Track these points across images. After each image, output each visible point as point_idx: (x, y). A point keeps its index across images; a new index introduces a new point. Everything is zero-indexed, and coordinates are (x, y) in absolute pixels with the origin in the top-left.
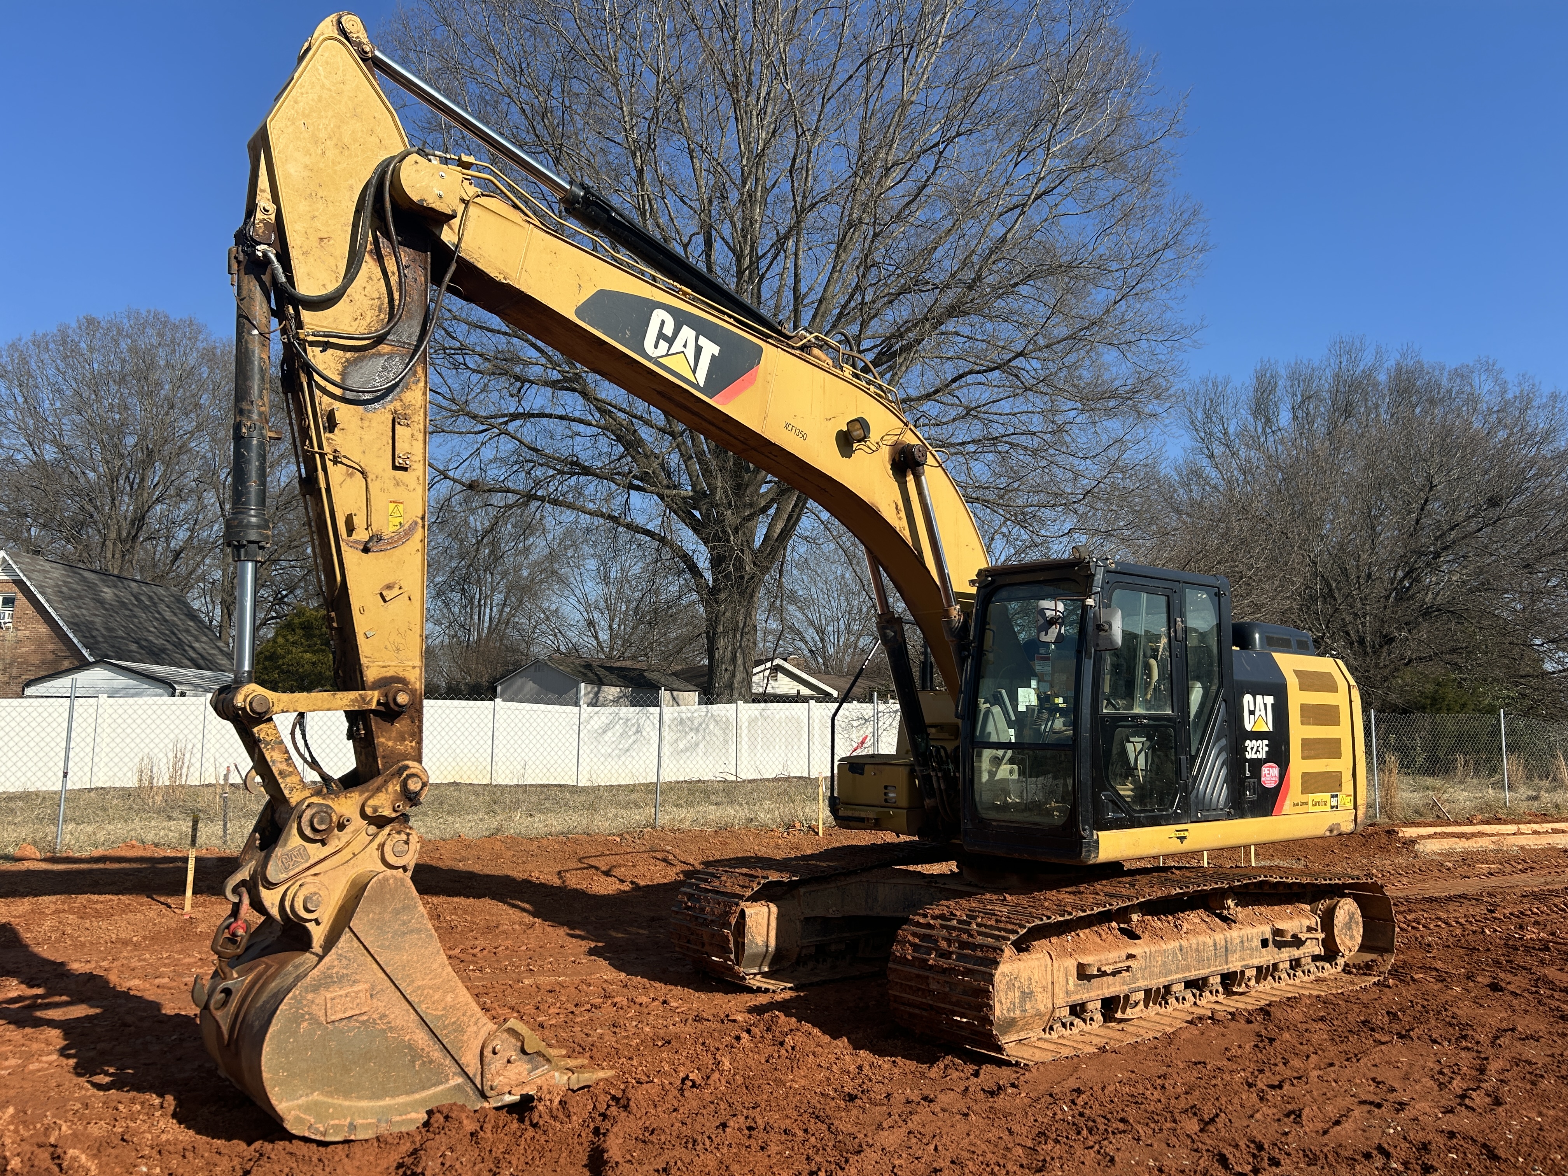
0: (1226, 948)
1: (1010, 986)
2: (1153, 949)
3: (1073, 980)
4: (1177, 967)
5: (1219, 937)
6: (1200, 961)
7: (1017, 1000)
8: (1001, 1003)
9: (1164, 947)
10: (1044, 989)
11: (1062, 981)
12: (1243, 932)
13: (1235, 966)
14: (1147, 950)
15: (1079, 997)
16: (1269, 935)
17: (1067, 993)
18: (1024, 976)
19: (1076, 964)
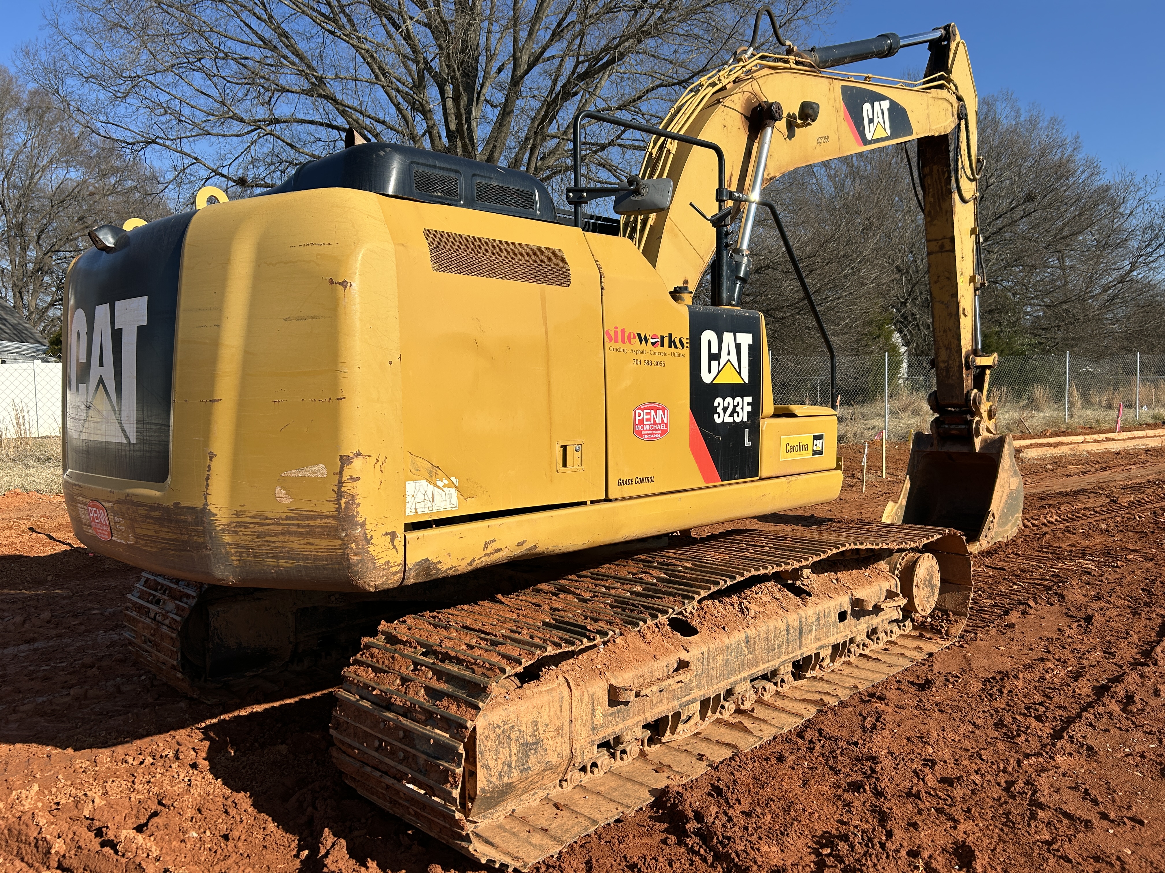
0: (801, 629)
1: (503, 740)
2: (712, 647)
3: (602, 708)
4: (743, 663)
5: (792, 618)
6: (770, 651)
7: (514, 758)
8: (488, 768)
9: (727, 641)
10: (559, 731)
11: (586, 714)
12: (820, 607)
13: (809, 650)
14: (705, 649)
15: (610, 731)
16: (847, 608)
17: (594, 729)
18: (526, 720)
19: (606, 687)
